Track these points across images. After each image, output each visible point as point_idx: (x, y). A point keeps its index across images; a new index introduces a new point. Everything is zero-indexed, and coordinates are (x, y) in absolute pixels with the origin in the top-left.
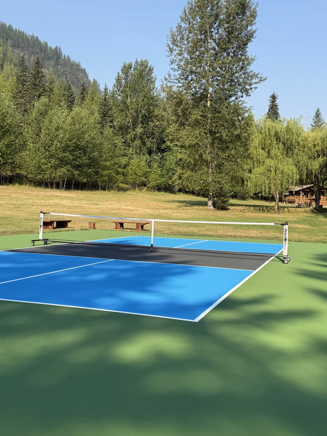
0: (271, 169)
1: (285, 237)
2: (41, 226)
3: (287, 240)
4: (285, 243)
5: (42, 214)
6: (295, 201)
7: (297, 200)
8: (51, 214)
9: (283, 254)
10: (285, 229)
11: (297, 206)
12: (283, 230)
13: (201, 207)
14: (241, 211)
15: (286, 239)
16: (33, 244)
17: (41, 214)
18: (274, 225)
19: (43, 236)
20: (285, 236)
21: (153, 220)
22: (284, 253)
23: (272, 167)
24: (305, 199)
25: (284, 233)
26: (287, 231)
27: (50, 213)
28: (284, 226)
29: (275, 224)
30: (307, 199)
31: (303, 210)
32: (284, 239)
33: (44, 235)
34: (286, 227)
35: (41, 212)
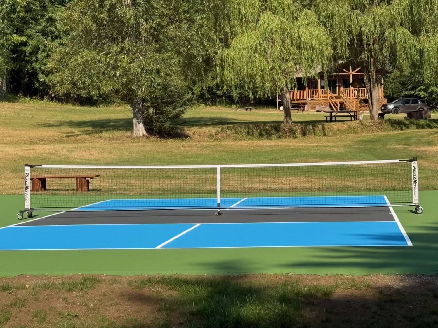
0: (274, 36)
1: (414, 178)
2: (27, 188)
3: (417, 181)
4: (415, 187)
5: (29, 168)
6: (306, 104)
7: (310, 99)
8: (44, 166)
9: (413, 202)
10: (414, 167)
11: (327, 117)
12: (411, 168)
13: (119, 134)
14: (211, 136)
15: (415, 181)
16: (22, 217)
17: (26, 168)
18: (398, 163)
19: (31, 203)
20: (415, 176)
21: (219, 167)
22: (415, 200)
23: (276, 31)
24: (329, 95)
25: (413, 173)
26: (417, 169)
27: (41, 166)
28: (412, 163)
29: (400, 161)
30: (333, 95)
31: (345, 126)
32: (413, 181)
33: (33, 202)
34: (415, 164)
35: (26, 165)
